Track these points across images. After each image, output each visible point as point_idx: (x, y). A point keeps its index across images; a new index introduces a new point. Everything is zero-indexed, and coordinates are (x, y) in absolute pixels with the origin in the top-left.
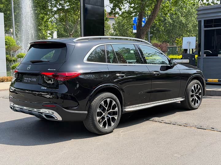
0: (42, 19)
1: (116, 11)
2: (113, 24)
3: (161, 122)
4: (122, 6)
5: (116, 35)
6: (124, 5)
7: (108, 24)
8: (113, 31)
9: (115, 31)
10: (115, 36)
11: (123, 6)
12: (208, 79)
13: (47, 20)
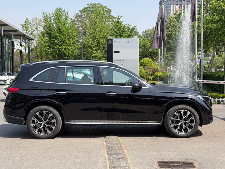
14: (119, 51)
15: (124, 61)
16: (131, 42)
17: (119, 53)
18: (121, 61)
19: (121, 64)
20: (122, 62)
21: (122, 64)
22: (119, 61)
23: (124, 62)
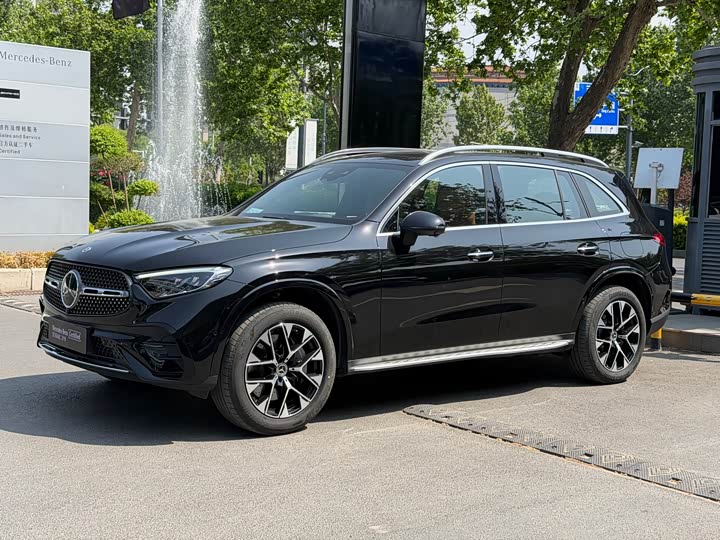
0: (262, 79)
1: (495, 58)
2: (514, 105)
3: (441, 423)
4: (516, 43)
5: (520, 141)
6: (523, 40)
7: (496, 103)
8: (511, 129)
9: (517, 125)
10: (515, 144)
11: (520, 42)
12: (694, 295)
13: (275, 82)
14: (18, 91)
15: (35, 129)
16: (63, 63)
17: (18, 97)
18: (23, 128)
19: (26, 140)
20: (27, 133)
21: (28, 141)
22: (18, 128)
23: (36, 134)
